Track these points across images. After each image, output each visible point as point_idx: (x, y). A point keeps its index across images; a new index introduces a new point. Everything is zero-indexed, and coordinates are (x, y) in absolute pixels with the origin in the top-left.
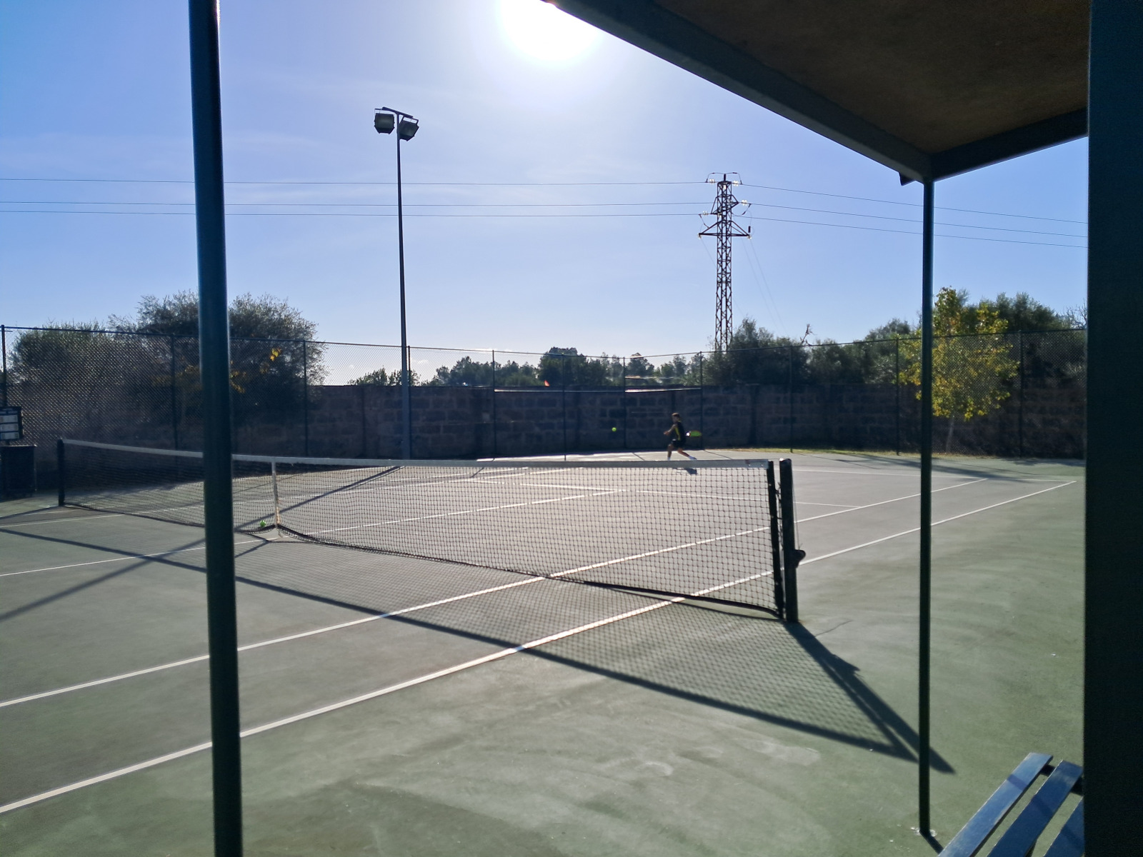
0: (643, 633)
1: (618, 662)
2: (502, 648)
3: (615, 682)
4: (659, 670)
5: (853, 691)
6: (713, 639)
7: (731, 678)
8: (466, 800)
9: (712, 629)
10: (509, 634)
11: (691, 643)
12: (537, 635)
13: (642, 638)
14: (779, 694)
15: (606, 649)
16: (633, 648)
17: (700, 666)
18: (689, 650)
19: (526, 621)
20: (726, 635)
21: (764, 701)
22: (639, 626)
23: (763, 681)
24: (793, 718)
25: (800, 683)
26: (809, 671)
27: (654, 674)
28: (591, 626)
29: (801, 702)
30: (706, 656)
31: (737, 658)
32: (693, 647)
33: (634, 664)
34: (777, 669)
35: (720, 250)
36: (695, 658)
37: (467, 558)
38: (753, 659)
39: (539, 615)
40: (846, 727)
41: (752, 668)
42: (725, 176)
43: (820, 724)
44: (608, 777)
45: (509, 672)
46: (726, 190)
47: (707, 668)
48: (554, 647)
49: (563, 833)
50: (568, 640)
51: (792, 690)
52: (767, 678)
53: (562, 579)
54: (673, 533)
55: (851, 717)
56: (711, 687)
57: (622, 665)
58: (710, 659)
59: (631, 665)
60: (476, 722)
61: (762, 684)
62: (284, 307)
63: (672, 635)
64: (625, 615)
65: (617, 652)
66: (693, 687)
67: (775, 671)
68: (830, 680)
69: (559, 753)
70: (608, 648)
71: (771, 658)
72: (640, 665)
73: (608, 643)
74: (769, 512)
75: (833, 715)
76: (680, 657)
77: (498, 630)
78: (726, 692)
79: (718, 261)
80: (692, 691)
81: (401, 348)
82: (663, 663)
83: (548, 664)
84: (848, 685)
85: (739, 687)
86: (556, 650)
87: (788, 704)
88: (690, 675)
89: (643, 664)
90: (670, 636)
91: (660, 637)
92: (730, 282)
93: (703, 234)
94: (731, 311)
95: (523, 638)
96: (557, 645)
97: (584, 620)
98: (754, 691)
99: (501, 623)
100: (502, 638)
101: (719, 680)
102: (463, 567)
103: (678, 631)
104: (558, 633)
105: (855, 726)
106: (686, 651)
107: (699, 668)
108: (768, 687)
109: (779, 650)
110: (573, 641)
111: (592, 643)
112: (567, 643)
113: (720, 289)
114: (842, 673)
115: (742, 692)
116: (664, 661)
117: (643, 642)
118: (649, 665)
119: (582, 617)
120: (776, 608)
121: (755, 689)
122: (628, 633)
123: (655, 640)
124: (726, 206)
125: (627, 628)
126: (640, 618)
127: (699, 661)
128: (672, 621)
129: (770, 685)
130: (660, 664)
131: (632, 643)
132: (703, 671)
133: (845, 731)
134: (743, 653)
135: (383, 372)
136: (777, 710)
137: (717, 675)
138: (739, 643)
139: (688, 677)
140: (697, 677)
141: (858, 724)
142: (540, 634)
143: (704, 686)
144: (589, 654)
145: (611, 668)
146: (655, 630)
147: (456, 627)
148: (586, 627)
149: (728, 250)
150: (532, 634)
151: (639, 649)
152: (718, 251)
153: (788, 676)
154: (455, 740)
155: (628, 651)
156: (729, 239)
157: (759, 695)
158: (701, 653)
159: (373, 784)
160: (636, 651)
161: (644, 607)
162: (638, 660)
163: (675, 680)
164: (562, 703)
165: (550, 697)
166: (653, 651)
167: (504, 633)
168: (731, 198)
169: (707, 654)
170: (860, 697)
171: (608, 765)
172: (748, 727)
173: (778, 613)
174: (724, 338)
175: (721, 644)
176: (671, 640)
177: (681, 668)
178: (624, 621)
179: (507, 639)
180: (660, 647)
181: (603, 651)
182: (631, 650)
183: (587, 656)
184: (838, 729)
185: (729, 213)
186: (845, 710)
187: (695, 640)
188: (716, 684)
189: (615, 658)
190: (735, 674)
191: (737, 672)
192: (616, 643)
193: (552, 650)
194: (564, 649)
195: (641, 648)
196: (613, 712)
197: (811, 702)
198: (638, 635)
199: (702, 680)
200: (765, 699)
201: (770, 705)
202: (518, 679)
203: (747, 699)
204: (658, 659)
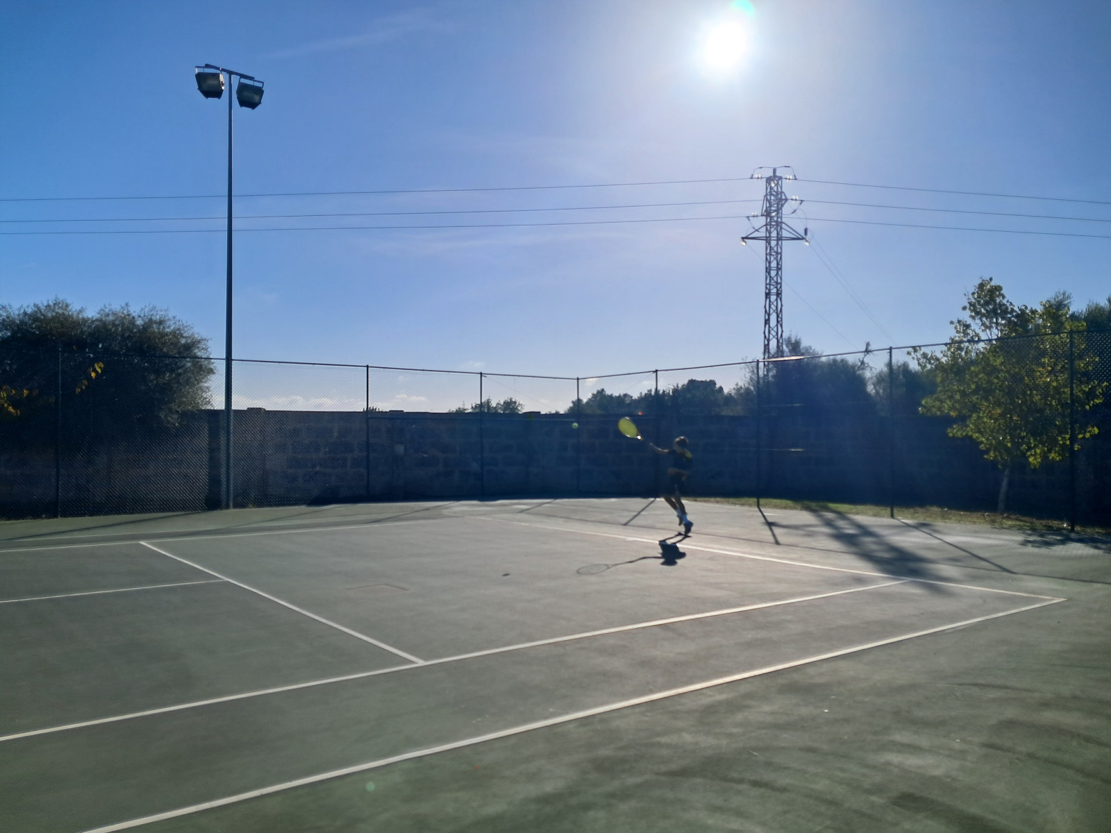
35: (768, 257)
42: (775, 171)
79: (766, 268)
92: (781, 294)
93: (747, 238)
94: (781, 326)
113: (768, 301)
149: (778, 256)
152: (765, 257)
156: (780, 243)
185: (780, 213)
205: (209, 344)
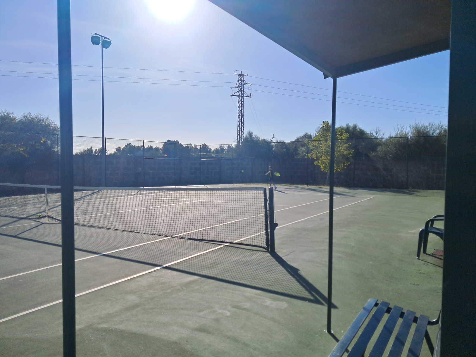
0: (214, 258)
1: (204, 271)
2: (154, 267)
3: (203, 279)
4: (221, 273)
5: (298, 278)
6: (242, 260)
7: (250, 275)
8: (143, 330)
9: (242, 255)
10: (157, 261)
11: (234, 261)
12: (169, 261)
13: (213, 261)
14: (269, 281)
15: (199, 266)
16: (210, 265)
17: (238, 270)
18: (233, 265)
19: (164, 255)
20: (247, 258)
21: (264, 284)
22: (212, 256)
23: (263, 276)
24: (276, 290)
25: (277, 276)
26: (280, 271)
27: (219, 275)
28: (192, 256)
29: (278, 284)
30: (240, 267)
31: (252, 267)
32: (234, 263)
33: (211, 271)
34: (268, 271)
35: (239, 103)
36: (235, 267)
37: (135, 229)
38: (258, 267)
39: (169, 253)
40: (297, 293)
41: (258, 271)
42: (241, 72)
43: (286, 292)
44: (203, 318)
45: (158, 277)
46: (242, 78)
47: (241, 271)
48: (177, 266)
49: (187, 341)
50: (182, 262)
51: (275, 279)
52: (264, 274)
53: (178, 237)
54: (226, 217)
55: (298, 289)
56: (243, 279)
57: (206, 272)
58: (241, 268)
59: (210, 272)
60: (146, 298)
61: (263, 277)
62: (47, 119)
63: (226, 258)
64: (206, 252)
65: (204, 267)
66: (235, 279)
67: (267, 271)
68: (288, 274)
69: (182, 309)
70: (200, 265)
71: (265, 266)
72: (213, 271)
73: (200, 263)
74: (264, 208)
75: (291, 289)
76: (229, 267)
77: (152, 260)
78: (248, 280)
79: (238, 107)
80: (235, 281)
81: (102, 139)
82: (222, 270)
83: (175, 273)
84: (296, 276)
85: (254, 278)
86: (178, 267)
87: (274, 285)
88: (234, 275)
89: (214, 271)
90: (225, 259)
91: (221, 260)
92: (243, 116)
93: (232, 95)
94: (243, 127)
95: (163, 262)
96: (178, 265)
97: (189, 254)
98: (259, 280)
99: (153, 257)
100: (154, 263)
101: (246, 276)
102: (134, 233)
103: (228, 257)
104: (178, 260)
105: (300, 293)
106: (232, 265)
107: (237, 271)
108: (265, 278)
109: (268, 263)
110: (185, 263)
111: (193, 263)
112: (182, 264)
113: (239, 118)
114: (293, 272)
115: (255, 280)
116: (223, 269)
117: (214, 262)
118: (217, 271)
119: (188, 253)
120: (266, 246)
121: (260, 279)
122: (208, 258)
123: (219, 261)
124: (242, 85)
125: (207, 257)
126: (212, 252)
127: (237, 269)
128: (225, 253)
129: (266, 277)
130: (222, 271)
131: (210, 263)
132: (239, 273)
133: (296, 295)
134: (254, 265)
135: (91, 149)
136: (269, 287)
137: (245, 274)
138: (253, 261)
139: (233, 275)
140: (237, 275)
141: (301, 292)
142: (170, 260)
143: (240, 279)
144: (192, 268)
145: (201, 273)
146: (219, 257)
147: (133, 259)
148: (190, 257)
149: (242, 103)
150: (167, 261)
151: (212, 265)
152: (238, 103)
153: (273, 273)
154: (137, 306)
155: (208, 266)
156: (243, 98)
157: (262, 281)
158: (238, 265)
159: (102, 326)
160: (212, 266)
161: (214, 248)
162: (213, 269)
163: (228, 277)
164: (182, 289)
165: (176, 286)
166: (218, 266)
167: (154, 261)
168: (243, 81)
169: (240, 266)
170: (301, 281)
171: (203, 313)
172: (259, 295)
173: (267, 248)
174: (241, 139)
175: (246, 262)
176: (225, 261)
177: (230, 272)
178: (206, 254)
179: (156, 263)
180: (221, 264)
181: (198, 266)
182: (209, 265)
183: (191, 269)
184: (293, 294)
185: (243, 87)
186: (295, 286)
187: (235, 260)
188: (244, 278)
189: (203, 269)
190: (252, 273)
191: (253, 273)
192: (203, 263)
193: (176, 267)
194: (181, 266)
195: (214, 264)
196: (203, 291)
197: (282, 283)
198: (212, 259)
199: (239, 276)
200: (264, 283)
201: (266, 285)
202: (163, 280)
203: (257, 283)
204: (221, 269)
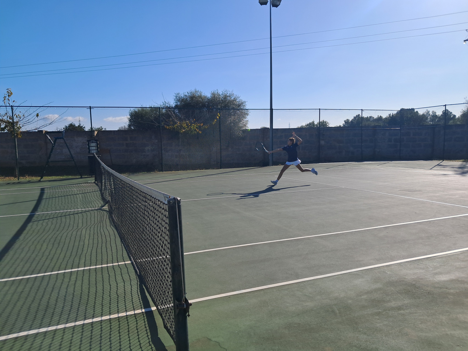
81: (270, 110)
205: (246, 103)
